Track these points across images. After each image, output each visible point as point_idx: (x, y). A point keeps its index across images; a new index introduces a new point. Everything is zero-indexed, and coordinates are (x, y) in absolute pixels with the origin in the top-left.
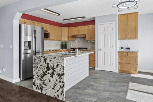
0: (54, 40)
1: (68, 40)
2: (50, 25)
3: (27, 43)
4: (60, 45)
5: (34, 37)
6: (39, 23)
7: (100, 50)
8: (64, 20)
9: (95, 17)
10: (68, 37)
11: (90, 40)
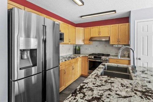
0: (68, 44)
1: (83, 44)
2: (63, 23)
3: (29, 52)
4: (72, 50)
5: (43, 40)
6: (49, 17)
7: (140, 59)
8: (81, 17)
9: (130, 11)
10: (84, 41)
11: (117, 43)
